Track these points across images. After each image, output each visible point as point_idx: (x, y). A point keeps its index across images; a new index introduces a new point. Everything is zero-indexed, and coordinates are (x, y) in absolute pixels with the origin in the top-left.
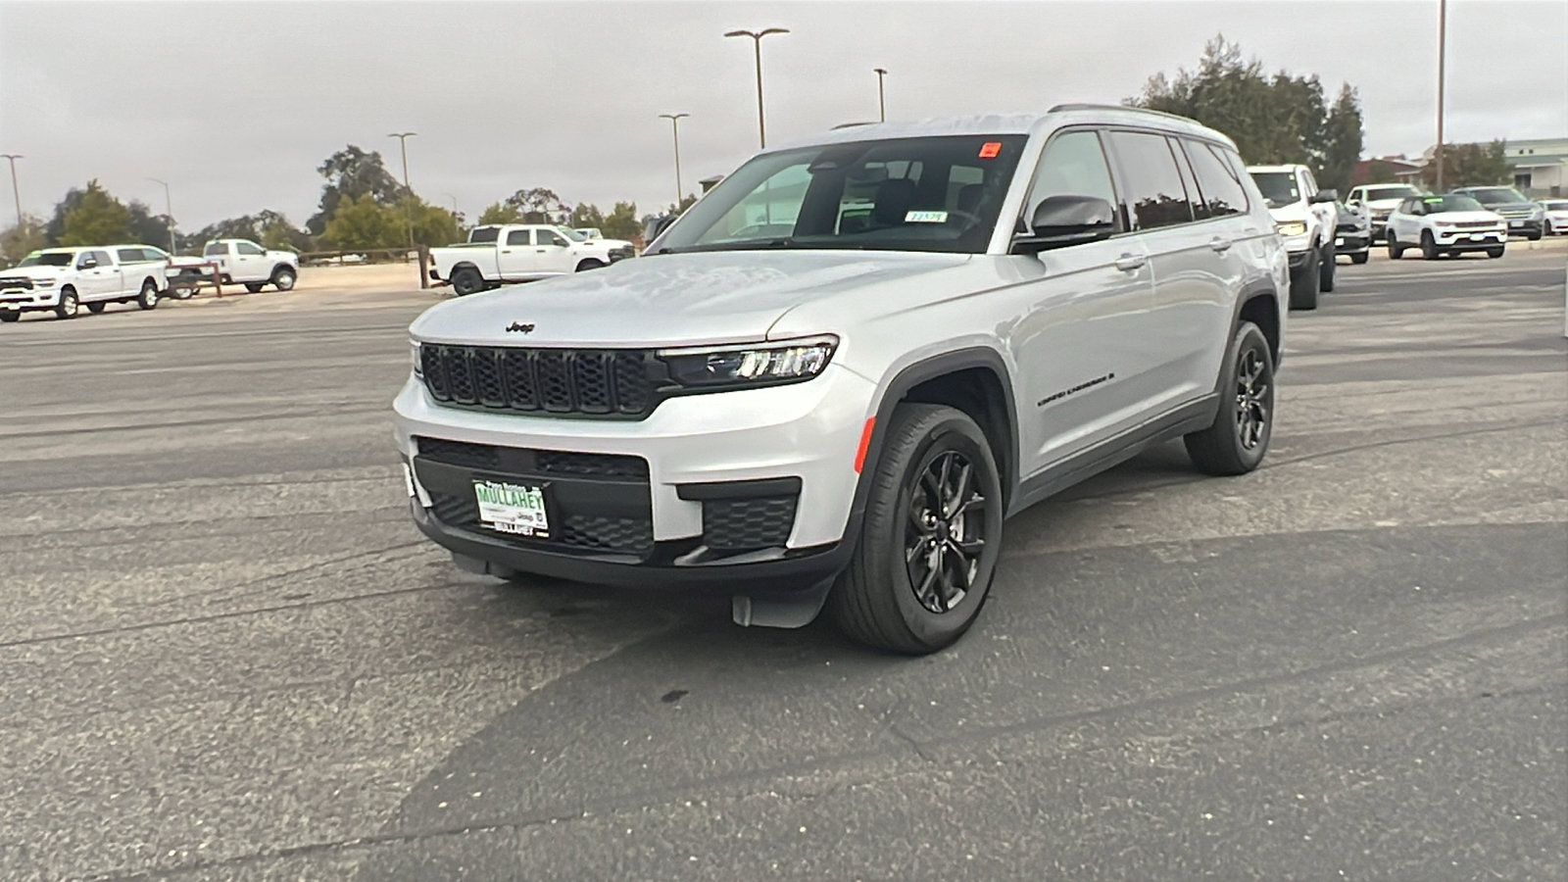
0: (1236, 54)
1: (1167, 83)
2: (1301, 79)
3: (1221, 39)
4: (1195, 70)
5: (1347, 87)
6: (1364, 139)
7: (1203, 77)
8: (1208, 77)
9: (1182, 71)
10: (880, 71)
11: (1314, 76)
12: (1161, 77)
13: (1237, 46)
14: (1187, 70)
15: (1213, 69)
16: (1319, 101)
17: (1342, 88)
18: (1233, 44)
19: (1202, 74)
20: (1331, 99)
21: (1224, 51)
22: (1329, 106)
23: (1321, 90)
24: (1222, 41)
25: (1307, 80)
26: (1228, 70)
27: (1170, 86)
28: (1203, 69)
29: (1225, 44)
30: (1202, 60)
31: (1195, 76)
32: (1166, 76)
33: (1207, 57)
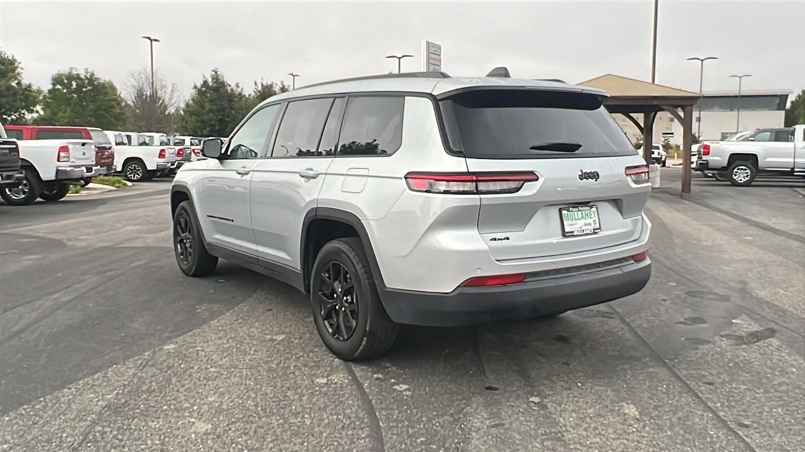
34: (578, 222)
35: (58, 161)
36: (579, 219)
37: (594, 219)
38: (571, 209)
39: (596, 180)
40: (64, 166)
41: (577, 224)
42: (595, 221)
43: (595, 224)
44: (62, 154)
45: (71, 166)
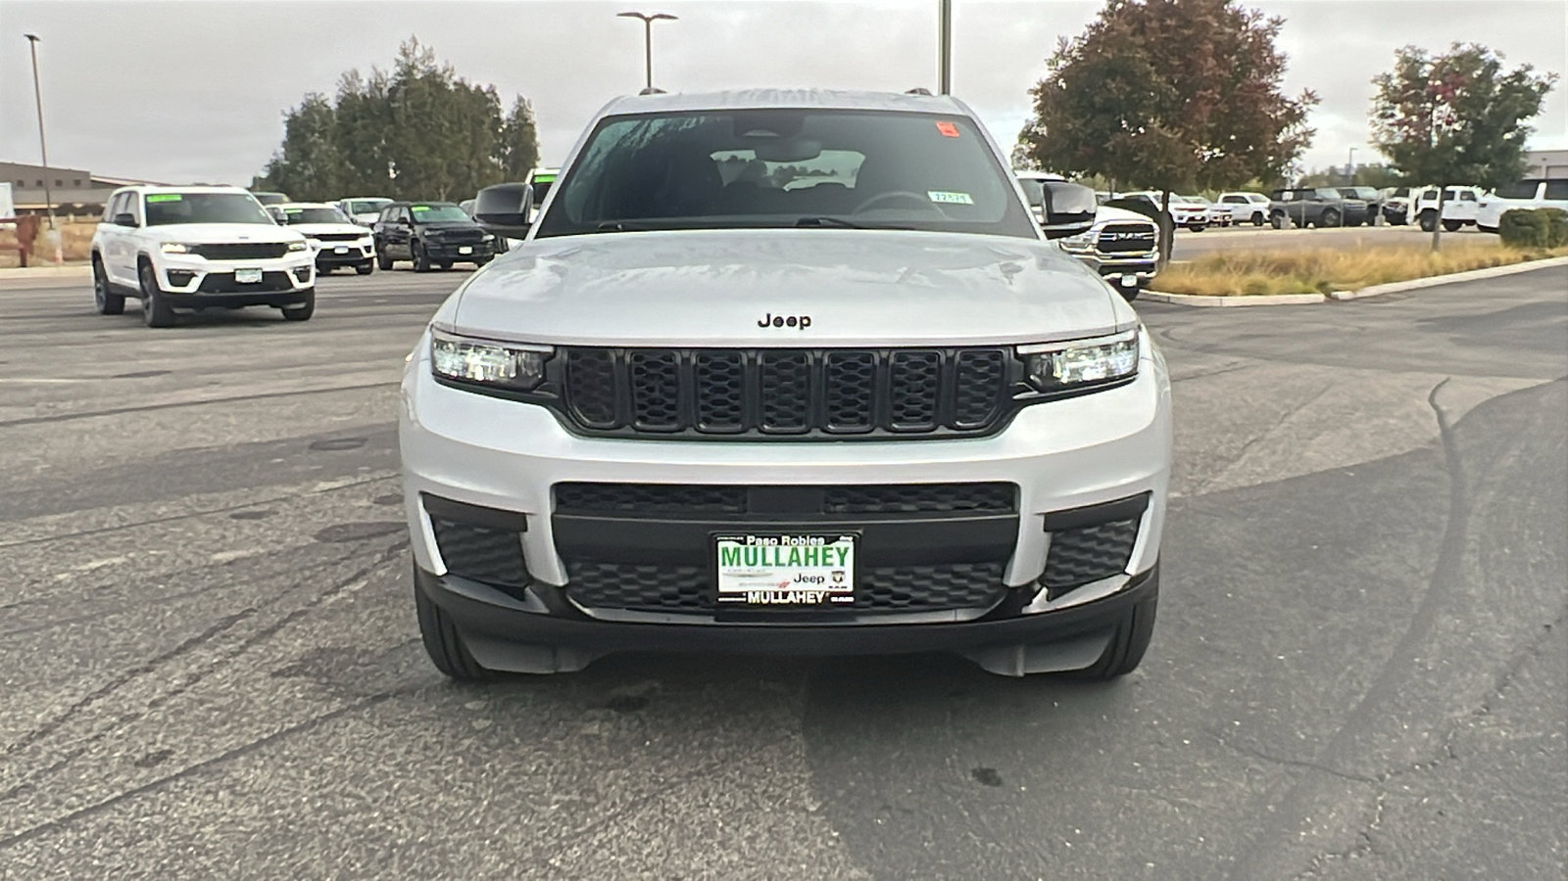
0: (431, 57)
1: (361, 81)
2: (478, 88)
3: (414, 40)
4: (391, 72)
5: (521, 100)
6: (539, 149)
7: (399, 78)
8: (404, 78)
9: (374, 68)
10: (32, 38)
11: (491, 86)
12: (355, 74)
13: (431, 49)
14: (380, 69)
15: (409, 70)
16: (498, 111)
17: (516, 99)
18: (427, 47)
19: (399, 74)
20: (506, 111)
21: (419, 54)
22: (504, 116)
23: (498, 100)
24: (416, 44)
25: (484, 89)
26: (423, 72)
27: (365, 83)
28: (398, 69)
29: (419, 47)
30: (397, 61)
31: (390, 76)
32: (360, 73)
33: (402, 58)
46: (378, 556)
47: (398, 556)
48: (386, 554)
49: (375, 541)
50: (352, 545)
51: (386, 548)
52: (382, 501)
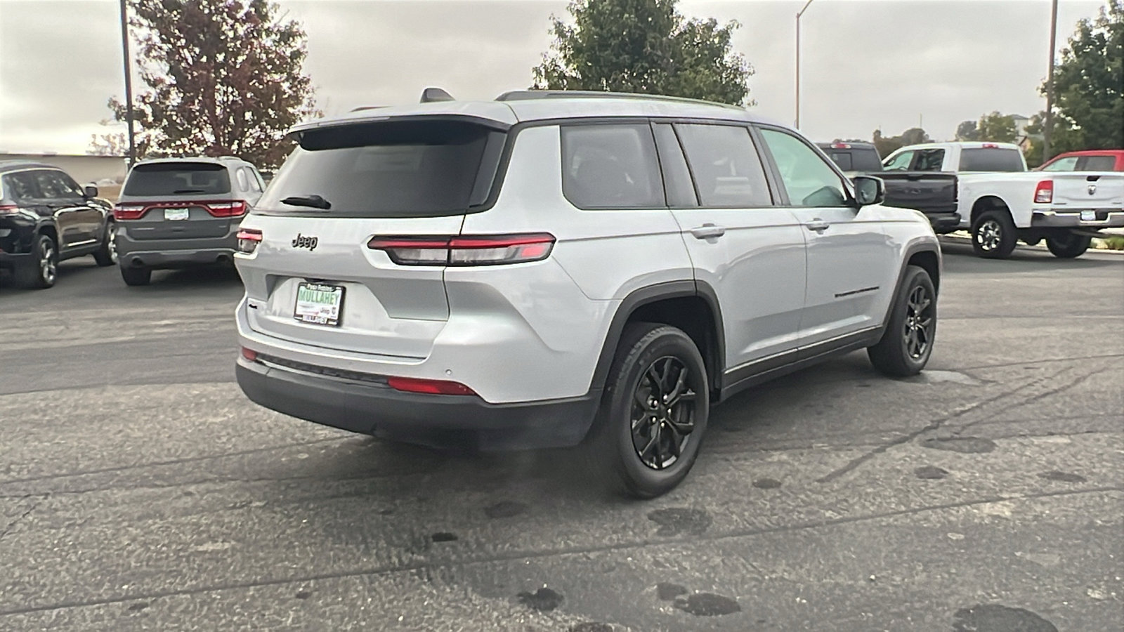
34: (315, 304)
35: (1035, 202)
36: (317, 301)
37: (334, 306)
38: (309, 285)
39: (311, 250)
40: (1045, 209)
41: (312, 307)
42: (334, 308)
43: (334, 313)
44: (1042, 192)
45: (1052, 210)
46: (947, 423)
47: (932, 421)
48: (941, 424)
49: (948, 435)
50: (964, 434)
51: (940, 429)
52: (937, 474)
